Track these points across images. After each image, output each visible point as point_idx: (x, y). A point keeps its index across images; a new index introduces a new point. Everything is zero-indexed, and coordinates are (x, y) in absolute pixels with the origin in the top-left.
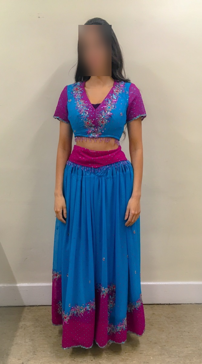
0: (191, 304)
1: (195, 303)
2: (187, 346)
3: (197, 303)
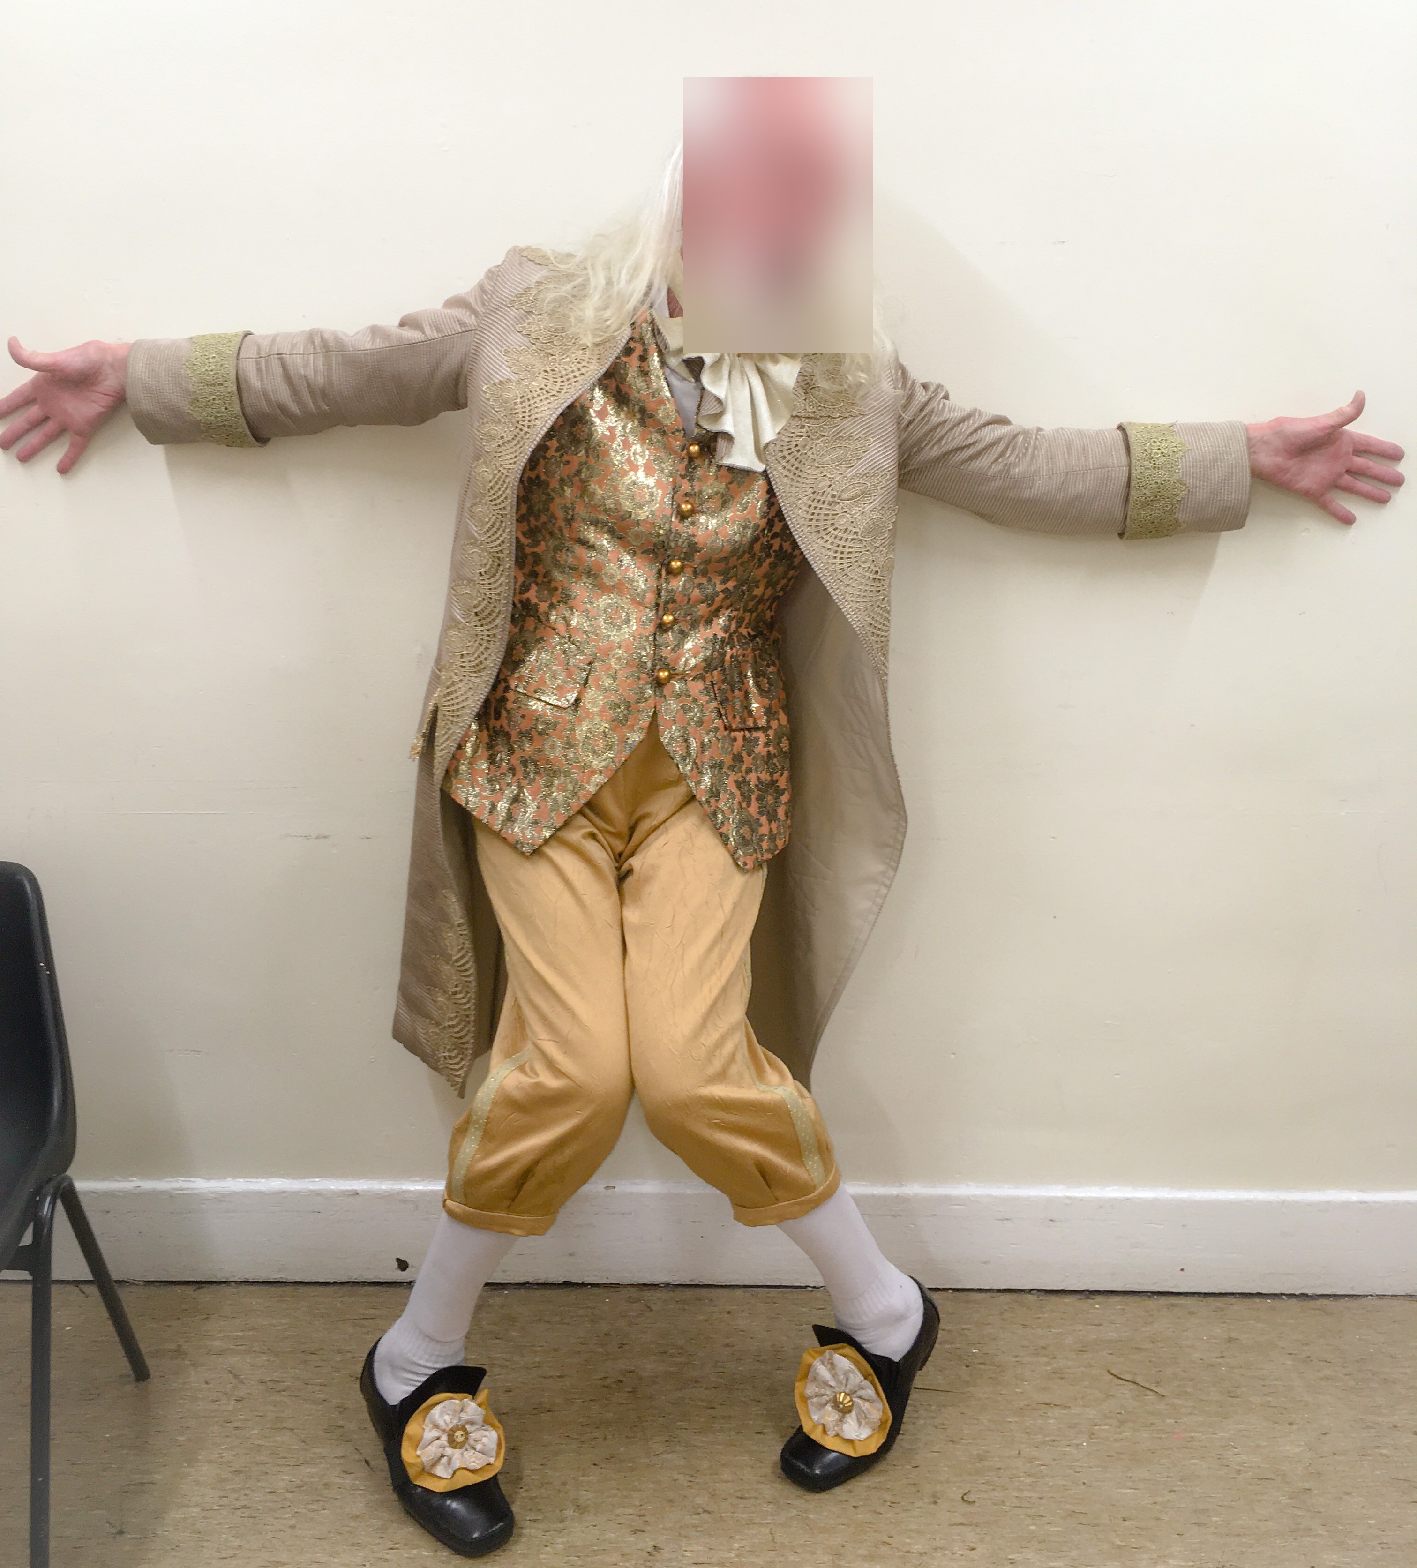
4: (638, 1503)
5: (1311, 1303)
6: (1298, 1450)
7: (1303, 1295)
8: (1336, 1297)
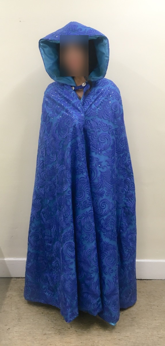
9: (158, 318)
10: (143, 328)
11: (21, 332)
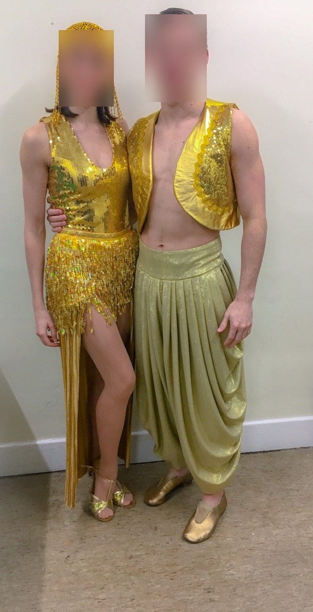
0: (295, 449)
1: (301, 446)
2: (299, 510)
3: (303, 446)
4: (61, 542)
5: (267, 454)
6: (263, 500)
7: (264, 451)
8: (274, 451)
9: (302, 509)
10: (282, 526)
11: (90, 559)
